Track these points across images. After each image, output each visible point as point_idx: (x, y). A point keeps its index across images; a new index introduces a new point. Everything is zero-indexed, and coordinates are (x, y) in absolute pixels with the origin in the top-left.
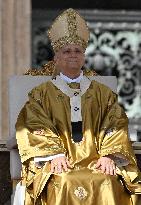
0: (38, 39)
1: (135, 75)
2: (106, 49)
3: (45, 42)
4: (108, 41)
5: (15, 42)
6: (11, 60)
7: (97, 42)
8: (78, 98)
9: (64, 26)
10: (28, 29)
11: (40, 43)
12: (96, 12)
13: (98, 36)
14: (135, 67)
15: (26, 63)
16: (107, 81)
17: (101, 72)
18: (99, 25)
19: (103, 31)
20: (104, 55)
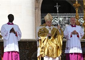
0: (42, 19)
1: (61, 26)
2: (55, 21)
3: (44, 19)
4: (56, 19)
5: (38, 20)
6: (37, 23)
7: (54, 20)
8: (50, 31)
9: (47, 17)
10: (40, 16)
11: (43, 20)
12: (53, 14)
13: (54, 18)
14: (61, 24)
15: (40, 24)
16: (56, 27)
17: (55, 25)
18: (54, 16)
19: (55, 17)
20: (55, 22)
